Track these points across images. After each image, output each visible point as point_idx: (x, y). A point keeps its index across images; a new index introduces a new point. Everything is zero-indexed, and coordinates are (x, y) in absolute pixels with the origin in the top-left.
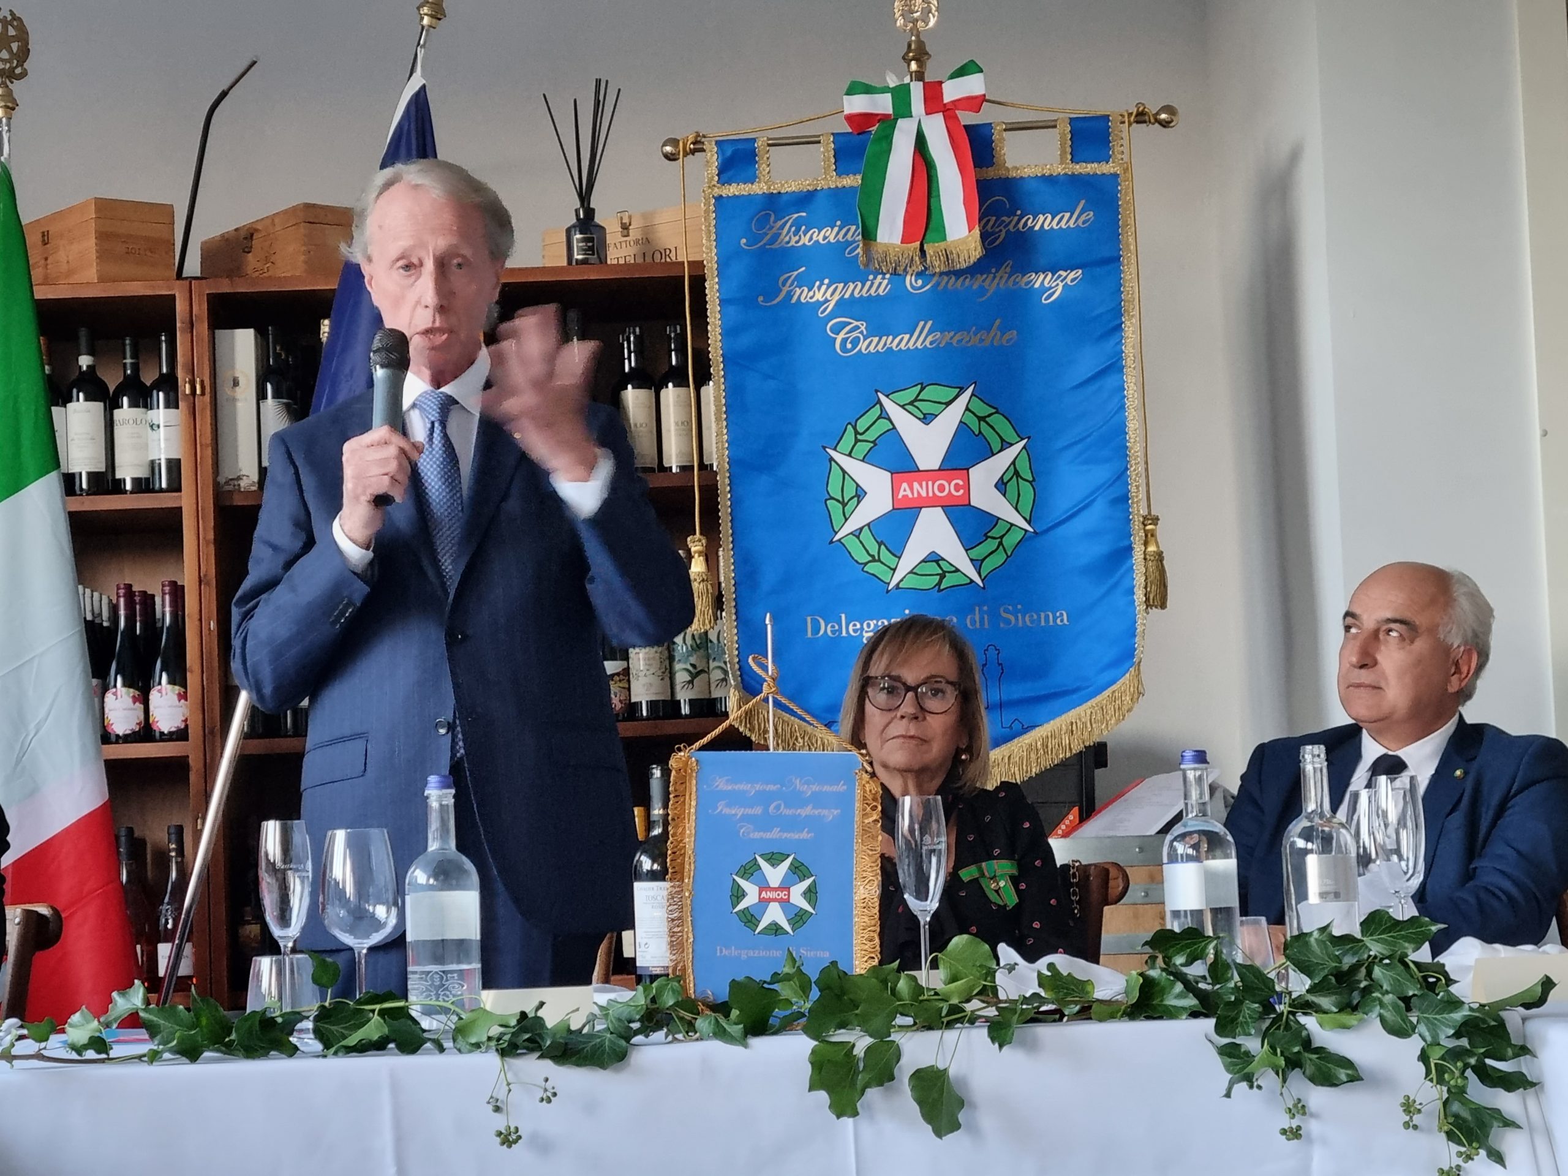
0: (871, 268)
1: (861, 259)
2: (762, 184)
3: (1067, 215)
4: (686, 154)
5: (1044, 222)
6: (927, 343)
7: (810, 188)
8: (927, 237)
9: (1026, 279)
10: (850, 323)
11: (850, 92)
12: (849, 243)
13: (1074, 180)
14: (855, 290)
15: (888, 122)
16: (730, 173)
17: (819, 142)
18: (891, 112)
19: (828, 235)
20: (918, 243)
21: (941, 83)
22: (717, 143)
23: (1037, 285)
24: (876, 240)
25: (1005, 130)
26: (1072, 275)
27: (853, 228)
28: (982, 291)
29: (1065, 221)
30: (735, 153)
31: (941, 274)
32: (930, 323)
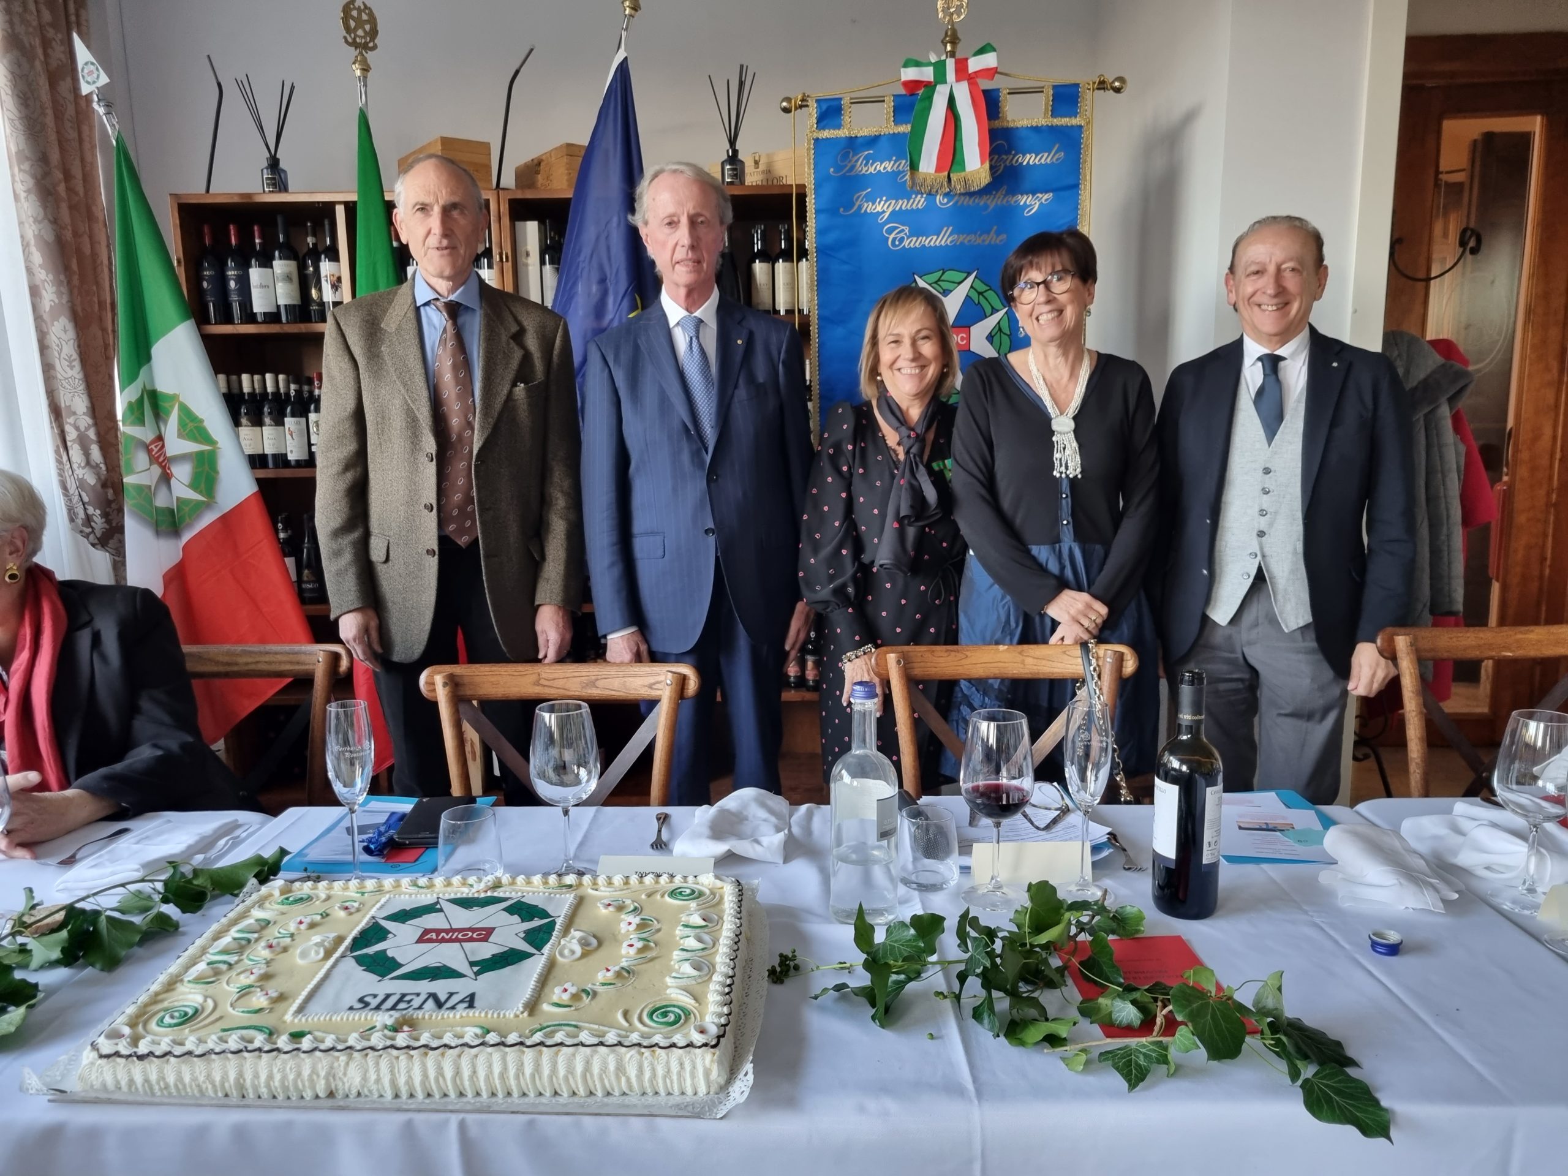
0: (915, 188)
1: (909, 183)
2: (845, 130)
3: (1046, 155)
4: (796, 109)
5: (1030, 159)
6: (948, 242)
7: (876, 134)
8: (953, 168)
9: (1015, 199)
10: (898, 228)
11: (905, 66)
12: (900, 172)
13: (1052, 129)
14: (903, 204)
15: (930, 87)
16: (825, 122)
17: (884, 101)
18: (932, 79)
19: (887, 166)
20: (946, 173)
21: (966, 60)
22: (817, 101)
23: (1022, 203)
24: (918, 170)
25: (1009, 93)
26: (1046, 197)
27: (904, 162)
28: (986, 207)
29: (1045, 159)
30: (828, 109)
31: (961, 194)
32: (951, 228)
